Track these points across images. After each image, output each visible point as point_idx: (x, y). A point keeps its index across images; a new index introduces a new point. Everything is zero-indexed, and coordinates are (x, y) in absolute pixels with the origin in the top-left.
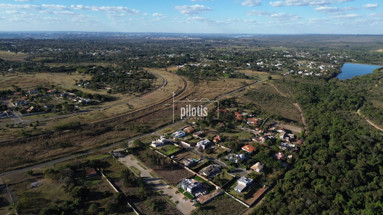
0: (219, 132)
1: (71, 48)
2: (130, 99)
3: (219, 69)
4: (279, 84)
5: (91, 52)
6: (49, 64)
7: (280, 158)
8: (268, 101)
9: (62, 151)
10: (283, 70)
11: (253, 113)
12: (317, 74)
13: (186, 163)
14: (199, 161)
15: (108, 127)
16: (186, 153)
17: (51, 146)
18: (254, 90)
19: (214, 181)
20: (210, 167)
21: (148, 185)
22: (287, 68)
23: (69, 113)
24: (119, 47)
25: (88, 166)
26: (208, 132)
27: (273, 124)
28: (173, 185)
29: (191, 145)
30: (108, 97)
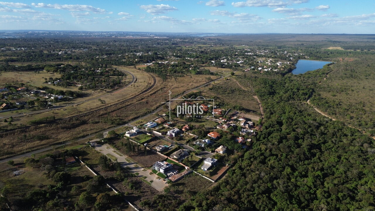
0: (187, 122)
1: (35, 47)
2: (102, 95)
3: (186, 66)
4: (241, 79)
5: (57, 51)
6: (13, 63)
7: (241, 142)
9: (39, 143)
10: (245, 67)
11: (217, 105)
12: (275, 69)
13: (158, 149)
14: (170, 147)
15: (83, 121)
16: (158, 141)
18: (218, 85)
19: (183, 162)
20: (180, 151)
22: (248, 65)
24: (85, 46)
27: (235, 114)
28: (147, 168)
29: (162, 133)
30: (79, 93)
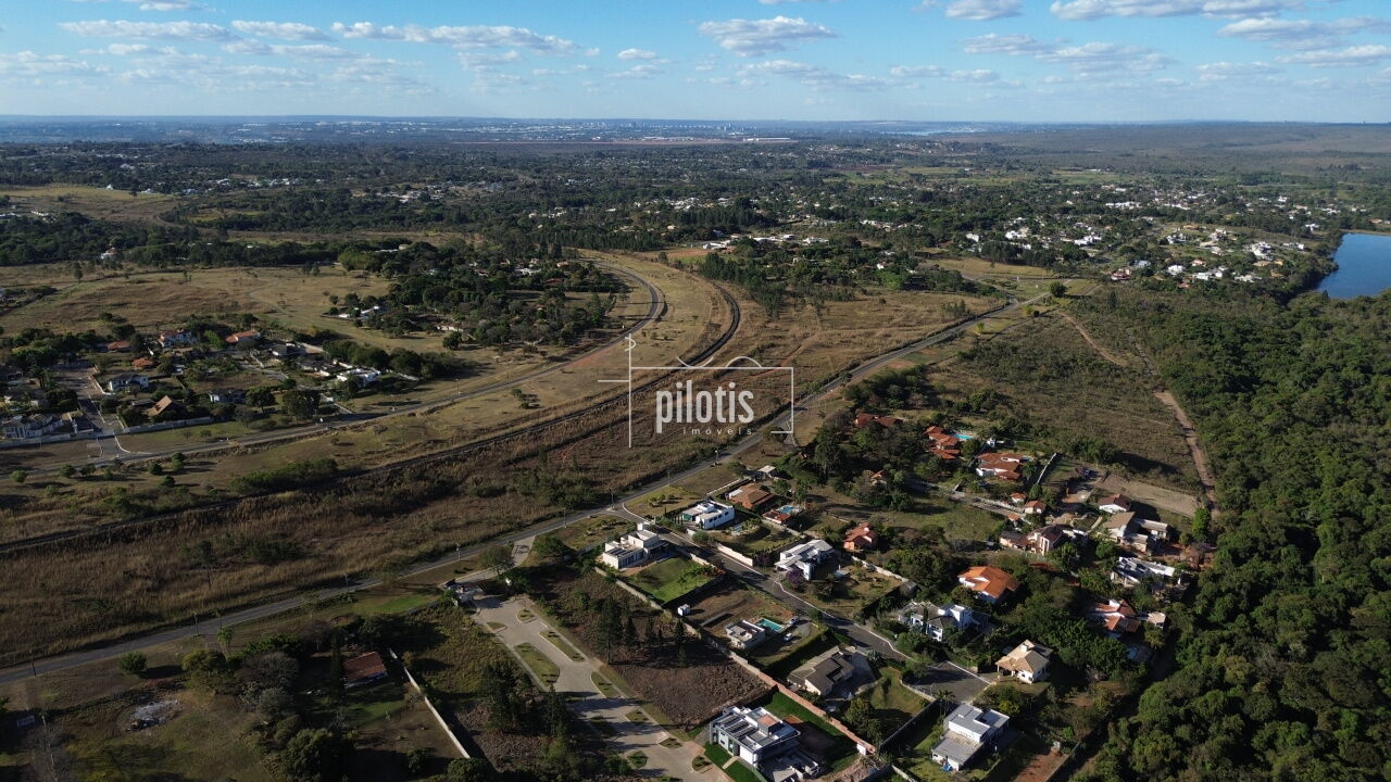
0: (867, 508)
1: (326, 175)
2: (527, 371)
3: (862, 255)
4: (1093, 314)
5: (397, 190)
6: (245, 233)
7: (1117, 626)
8: (1053, 384)
9: (261, 574)
10: (1107, 260)
11: (998, 434)
12: (1244, 275)
13: (737, 637)
14: (787, 631)
15: (442, 483)
16: (736, 596)
17: (225, 556)
18: (997, 339)
19: (849, 717)
20: (834, 659)
21: (583, 727)
22: (1122, 253)
23: (299, 425)
24: (495, 171)
25: (356, 640)
26: (822, 510)
27: (1080, 480)
28: (683, 730)
29: (754, 560)
30: (444, 361)
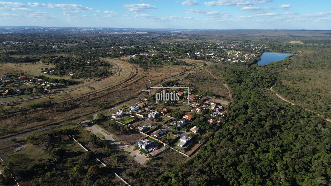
0: (166, 106)
1: (31, 41)
2: (91, 83)
3: (164, 58)
4: (212, 69)
5: (51, 45)
6: (13, 55)
7: (212, 123)
9: (38, 123)
10: (216, 58)
11: (191, 92)
12: (242, 61)
13: (140, 129)
14: (150, 127)
15: (75, 105)
16: (140, 122)
17: (29, 121)
18: (192, 74)
20: (159, 131)
21: (111, 145)
22: (219, 57)
23: (40, 95)
24: (76, 40)
25: (62, 134)
26: (157, 107)
27: (207, 99)
28: (131, 144)
29: (143, 116)
30: (72, 81)
